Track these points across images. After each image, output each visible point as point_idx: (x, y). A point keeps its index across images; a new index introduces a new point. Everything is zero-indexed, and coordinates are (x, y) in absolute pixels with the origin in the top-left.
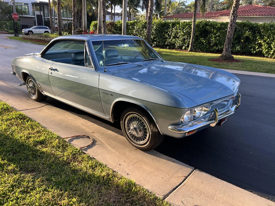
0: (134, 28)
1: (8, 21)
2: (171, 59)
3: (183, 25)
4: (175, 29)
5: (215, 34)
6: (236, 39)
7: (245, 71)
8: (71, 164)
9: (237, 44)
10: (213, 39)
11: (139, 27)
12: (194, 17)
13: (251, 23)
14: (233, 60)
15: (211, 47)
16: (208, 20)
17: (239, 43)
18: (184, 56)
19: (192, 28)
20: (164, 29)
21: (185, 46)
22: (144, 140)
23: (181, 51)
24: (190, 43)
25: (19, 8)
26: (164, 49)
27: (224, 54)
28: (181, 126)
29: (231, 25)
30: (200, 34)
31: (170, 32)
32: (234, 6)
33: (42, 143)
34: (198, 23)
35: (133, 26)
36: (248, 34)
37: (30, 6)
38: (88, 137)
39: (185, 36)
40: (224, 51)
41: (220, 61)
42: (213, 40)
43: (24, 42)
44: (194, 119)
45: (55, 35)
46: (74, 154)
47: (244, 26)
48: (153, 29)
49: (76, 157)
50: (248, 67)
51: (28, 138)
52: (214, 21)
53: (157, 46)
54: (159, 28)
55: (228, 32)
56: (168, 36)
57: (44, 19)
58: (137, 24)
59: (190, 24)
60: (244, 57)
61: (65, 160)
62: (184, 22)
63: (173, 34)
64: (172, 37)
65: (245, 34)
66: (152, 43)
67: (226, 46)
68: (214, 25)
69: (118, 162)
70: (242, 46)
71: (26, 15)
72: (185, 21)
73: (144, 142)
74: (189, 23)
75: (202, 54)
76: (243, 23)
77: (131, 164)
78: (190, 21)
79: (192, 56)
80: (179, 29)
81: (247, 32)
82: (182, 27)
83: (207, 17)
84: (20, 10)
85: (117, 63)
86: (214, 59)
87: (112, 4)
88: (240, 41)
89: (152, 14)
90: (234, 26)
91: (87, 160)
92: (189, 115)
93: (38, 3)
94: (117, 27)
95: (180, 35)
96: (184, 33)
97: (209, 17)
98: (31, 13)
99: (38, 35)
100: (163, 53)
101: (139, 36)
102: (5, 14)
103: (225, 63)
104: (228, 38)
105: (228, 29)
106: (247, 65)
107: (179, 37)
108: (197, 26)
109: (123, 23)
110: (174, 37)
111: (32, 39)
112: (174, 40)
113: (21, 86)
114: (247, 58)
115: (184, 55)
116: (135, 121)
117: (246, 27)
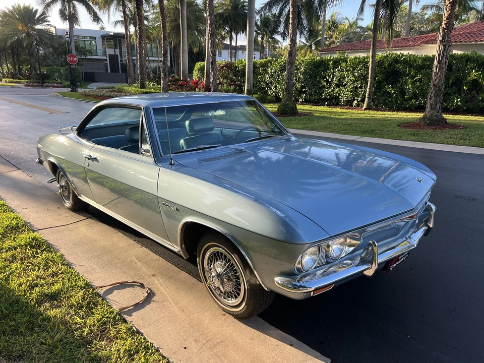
0: (266, 72)
1: (63, 66)
2: (330, 124)
3: (353, 63)
4: (338, 70)
5: (413, 77)
6: (453, 84)
7: (467, 146)
8: (93, 346)
9: (455, 94)
10: (409, 86)
11: (276, 69)
12: (373, 47)
13: (480, 56)
14: (445, 124)
15: (406, 100)
16: (398, 53)
17: (458, 92)
18: (354, 119)
19: (370, 68)
20: (319, 71)
21: (357, 100)
22: (236, 297)
23: (349, 110)
24: (367, 95)
25: (82, 45)
26: (319, 106)
27: (428, 115)
28: (299, 277)
29: (439, 62)
30: (384, 78)
31: (329, 76)
32: (443, 28)
33: (54, 297)
34: (381, 58)
35: (264, 68)
36: (475, 76)
37: (99, 41)
38: (142, 286)
39: (358, 83)
40: (428, 110)
41: (420, 128)
42: (409, 89)
43: (83, 102)
44: (328, 263)
45: (134, 89)
46: (105, 323)
47: (467, 61)
48: (300, 73)
49: (106, 328)
50: (473, 138)
51: (32, 287)
52: (410, 53)
53: (307, 102)
54: (310, 70)
55: (433, 74)
56: (327, 84)
57: (121, 61)
58: (271, 64)
59: (366, 60)
60: (468, 119)
61: (85, 335)
62: (356, 58)
63: (334, 79)
64: (333, 85)
65: (470, 76)
66: (299, 97)
67: (430, 99)
68: (410, 60)
69: (184, 342)
70: (466, 98)
71: (92, 55)
72: (358, 55)
73: (236, 302)
74: (364, 59)
75: (388, 115)
76: (466, 56)
77: (208, 347)
78: (366, 56)
79: (368, 119)
80: (346, 71)
81: (474, 71)
82: (351, 67)
83: (398, 47)
84: (81, 48)
85: (195, 148)
86: (408, 123)
87: (231, 31)
88: (460, 88)
89: (294, 46)
90: (446, 62)
91: (124, 336)
92: (315, 254)
93: (111, 36)
94: (238, 71)
95: (348, 82)
96: (355, 77)
97: (402, 47)
98: (100, 52)
99: (109, 88)
100: (317, 115)
101: (275, 84)
102: (58, 55)
103: (430, 131)
104: (434, 85)
105: (434, 69)
106: (473, 134)
107: (346, 84)
108: (379, 64)
109: (247, 63)
110: (338, 86)
111: (97, 96)
112: (337, 89)
113: (51, 182)
114: (474, 121)
115: (354, 116)
116: (220, 259)
117: (470, 63)
